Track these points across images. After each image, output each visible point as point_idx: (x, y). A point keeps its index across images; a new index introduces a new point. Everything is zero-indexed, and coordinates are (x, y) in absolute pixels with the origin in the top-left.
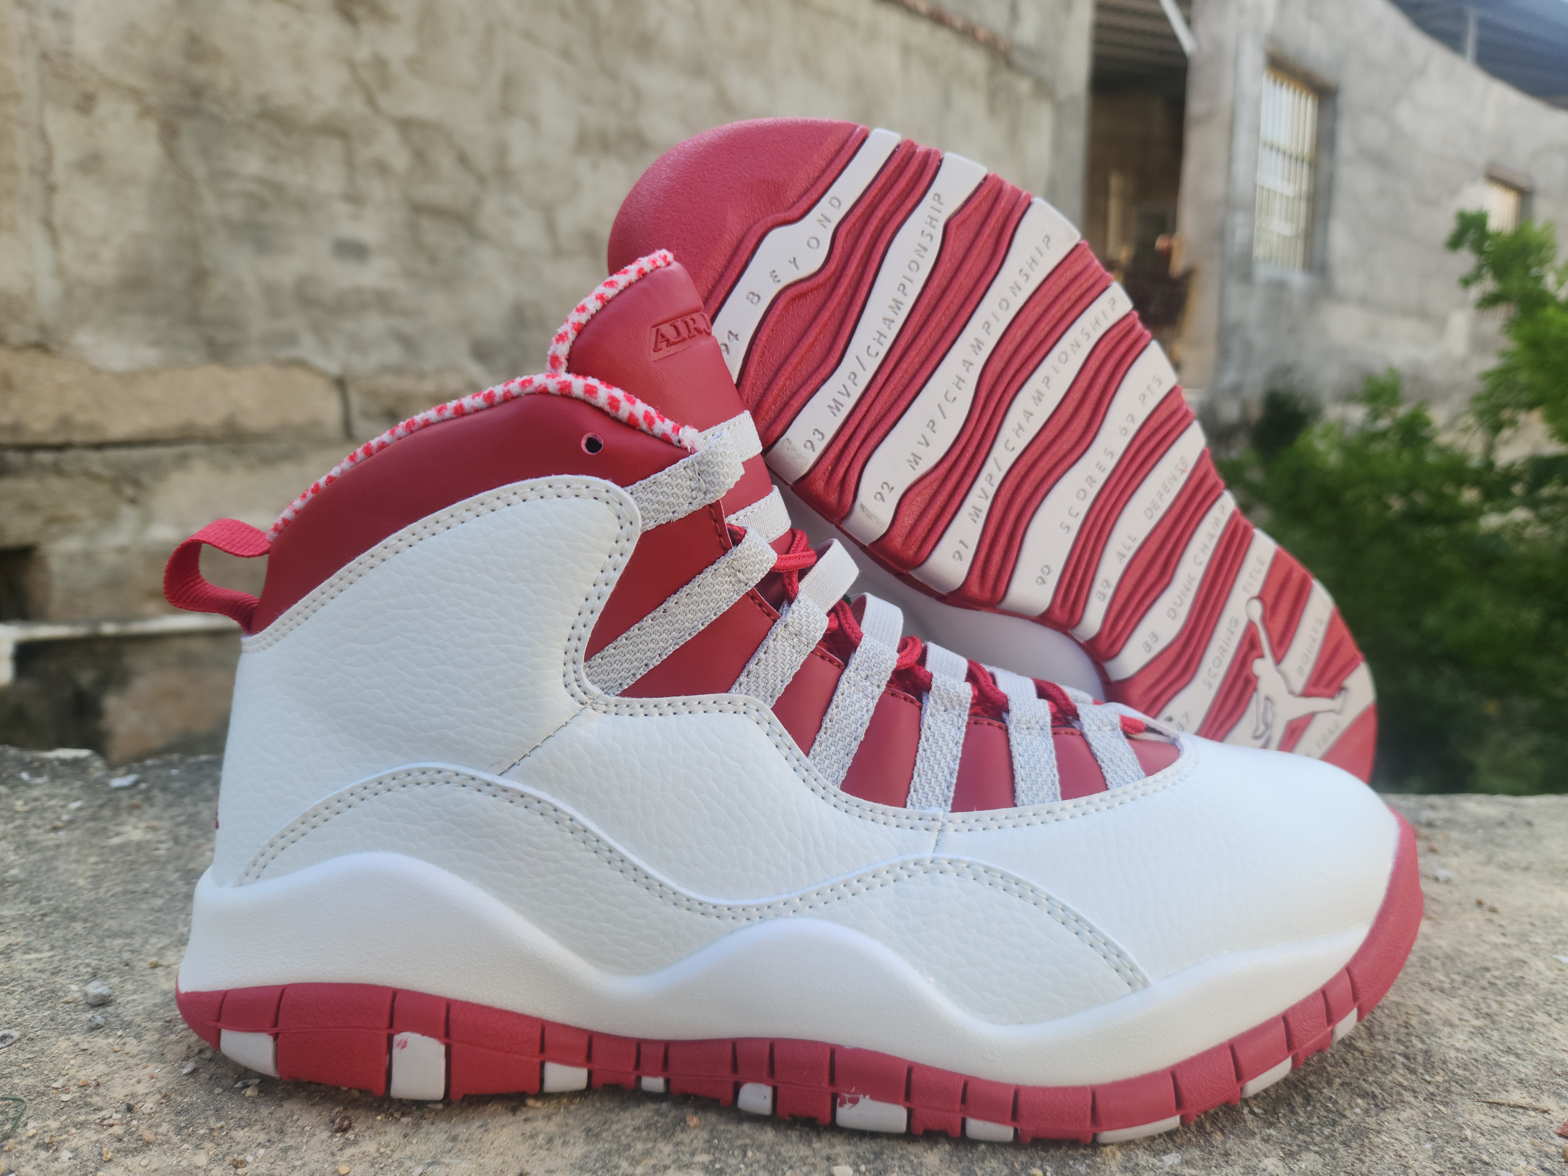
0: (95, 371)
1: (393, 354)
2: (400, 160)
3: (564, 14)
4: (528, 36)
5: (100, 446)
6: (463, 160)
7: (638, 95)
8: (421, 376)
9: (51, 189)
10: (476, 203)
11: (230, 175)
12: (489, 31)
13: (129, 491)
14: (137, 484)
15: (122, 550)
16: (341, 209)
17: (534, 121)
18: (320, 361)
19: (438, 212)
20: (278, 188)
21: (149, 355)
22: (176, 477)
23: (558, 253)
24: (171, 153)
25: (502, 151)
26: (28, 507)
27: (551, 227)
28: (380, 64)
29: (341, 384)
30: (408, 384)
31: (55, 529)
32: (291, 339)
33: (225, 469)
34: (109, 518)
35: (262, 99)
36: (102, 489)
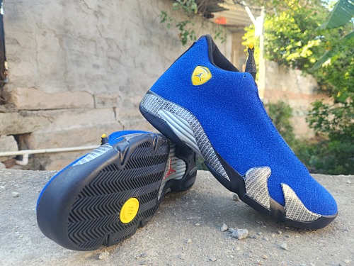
0: (46, 93)
1: (104, 89)
2: (106, 47)
3: (137, 16)
4: (130, 20)
5: (46, 110)
6: (118, 47)
7: (151, 33)
8: (109, 94)
9: (37, 52)
10: (120, 56)
11: (73, 50)
12: (123, 19)
13: (51, 120)
14: (53, 118)
15: (49, 133)
16: (95, 57)
17: (132, 39)
18: (90, 91)
19: (113, 58)
20: (82, 53)
21: (56, 90)
22: (61, 116)
23: (135, 67)
24: (61, 45)
25: (125, 45)
26: (32, 123)
27: (134, 62)
28: (103, 26)
29: (94, 96)
30: (107, 96)
31: (36, 128)
32: (84, 86)
33: (71, 115)
34: (47, 126)
35: (79, 33)
36: (46, 119)
